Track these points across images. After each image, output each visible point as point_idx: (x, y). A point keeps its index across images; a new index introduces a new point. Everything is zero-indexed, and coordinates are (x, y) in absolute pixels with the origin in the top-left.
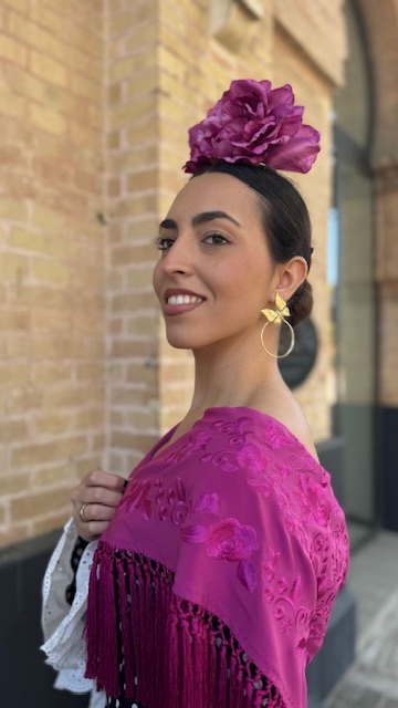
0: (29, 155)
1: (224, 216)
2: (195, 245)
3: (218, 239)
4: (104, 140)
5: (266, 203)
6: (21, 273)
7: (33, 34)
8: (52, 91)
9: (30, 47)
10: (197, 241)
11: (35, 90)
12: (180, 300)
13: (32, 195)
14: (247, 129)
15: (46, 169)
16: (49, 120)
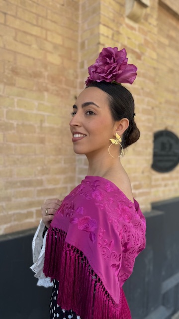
0: (46, 74)
1: (93, 104)
2: (83, 115)
3: (91, 113)
4: (78, 65)
5: (111, 98)
6: (42, 121)
7: (49, 24)
8: (56, 47)
9: (47, 30)
10: (84, 114)
11: (49, 47)
12: (77, 136)
13: (47, 90)
14: (106, 68)
15: (53, 79)
16: (54, 59)
